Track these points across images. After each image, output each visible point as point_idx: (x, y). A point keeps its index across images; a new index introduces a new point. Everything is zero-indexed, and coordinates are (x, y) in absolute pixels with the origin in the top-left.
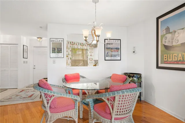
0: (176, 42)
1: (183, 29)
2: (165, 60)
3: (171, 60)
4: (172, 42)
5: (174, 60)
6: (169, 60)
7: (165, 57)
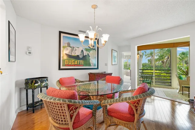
0: (74, 54)
1: (78, 48)
2: (66, 64)
3: (71, 64)
4: (72, 53)
5: (72, 64)
6: (69, 64)
7: (66, 62)
